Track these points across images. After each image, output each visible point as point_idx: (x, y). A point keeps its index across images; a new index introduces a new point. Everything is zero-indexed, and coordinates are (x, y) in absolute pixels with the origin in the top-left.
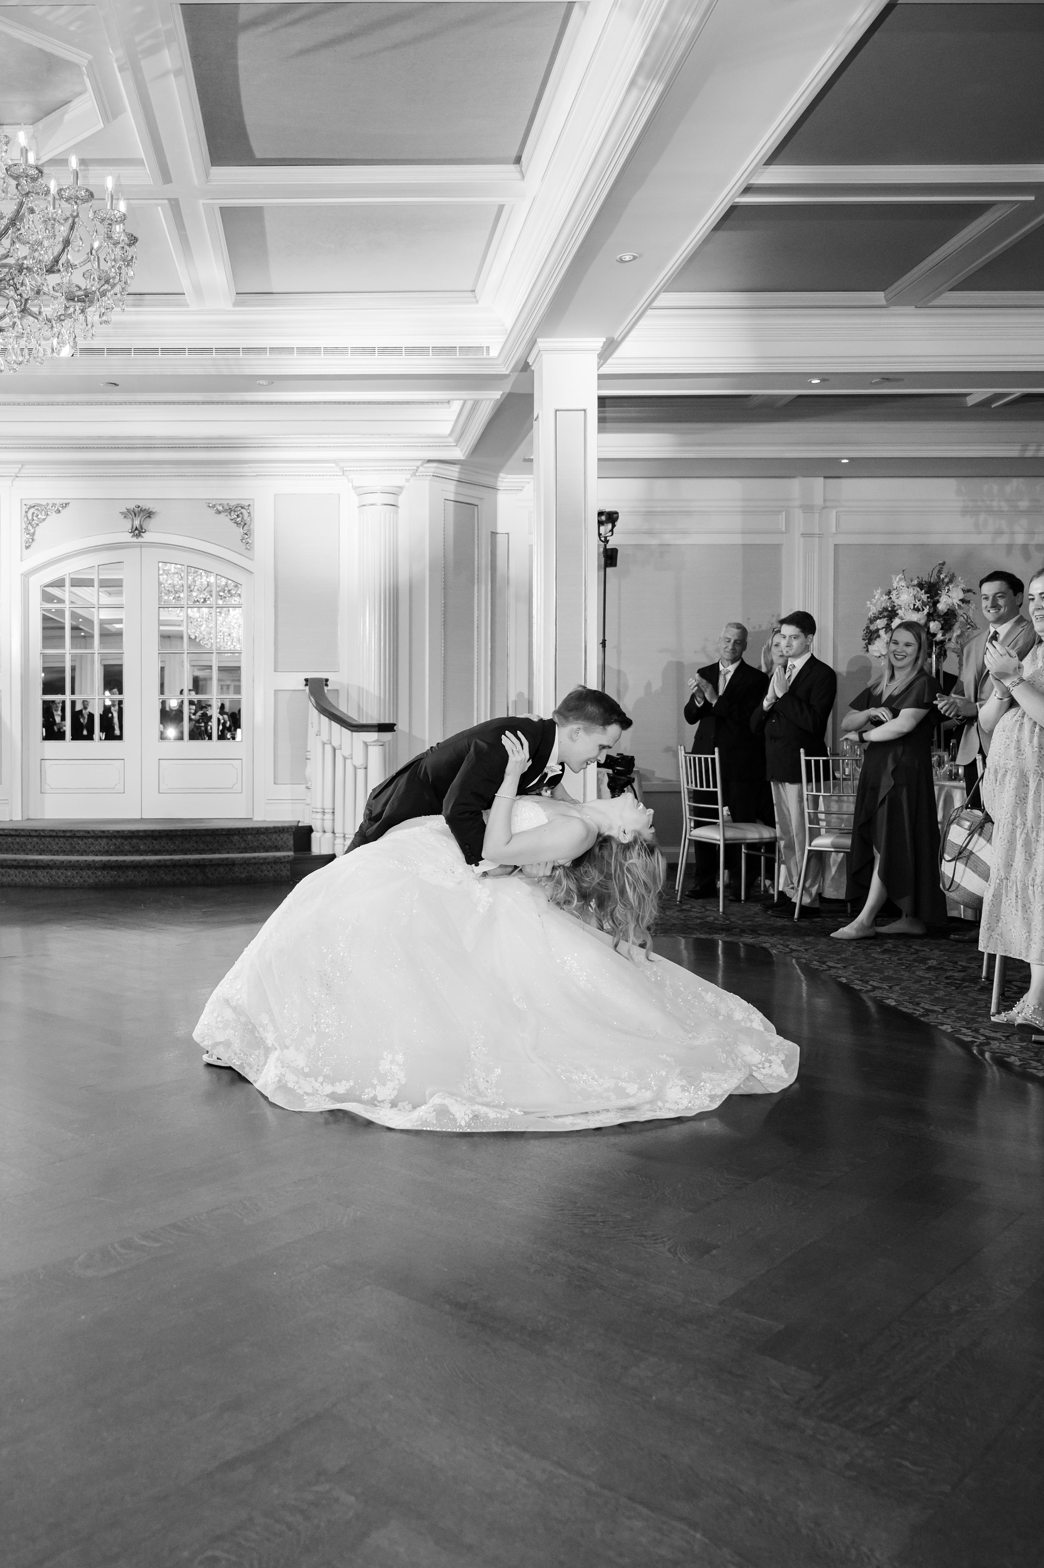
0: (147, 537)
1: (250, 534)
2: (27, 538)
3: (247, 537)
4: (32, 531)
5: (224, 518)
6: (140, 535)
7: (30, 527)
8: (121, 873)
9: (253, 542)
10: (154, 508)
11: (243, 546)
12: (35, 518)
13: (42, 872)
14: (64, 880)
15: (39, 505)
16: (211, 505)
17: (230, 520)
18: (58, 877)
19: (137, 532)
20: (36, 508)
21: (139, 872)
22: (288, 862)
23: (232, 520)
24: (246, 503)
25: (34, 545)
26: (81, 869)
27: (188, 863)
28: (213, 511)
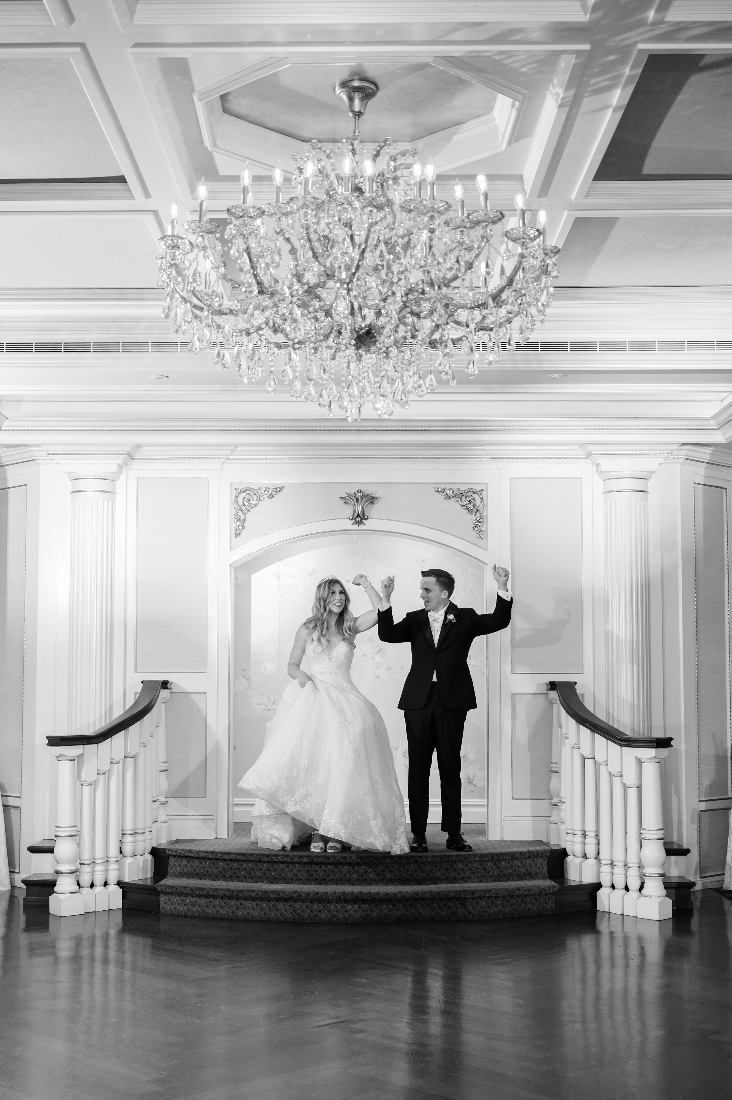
0: (369, 524)
1: (483, 522)
2: (237, 525)
3: (480, 524)
4: (243, 518)
5: (454, 505)
6: (362, 523)
7: (240, 514)
9: (486, 530)
10: (377, 492)
11: (474, 535)
12: (246, 504)
13: (283, 905)
14: (309, 914)
15: (250, 489)
16: (440, 490)
17: (460, 506)
18: (303, 911)
19: (359, 519)
20: (247, 492)
23: (463, 506)
24: (478, 488)
25: (244, 533)
26: (328, 902)
28: (442, 497)
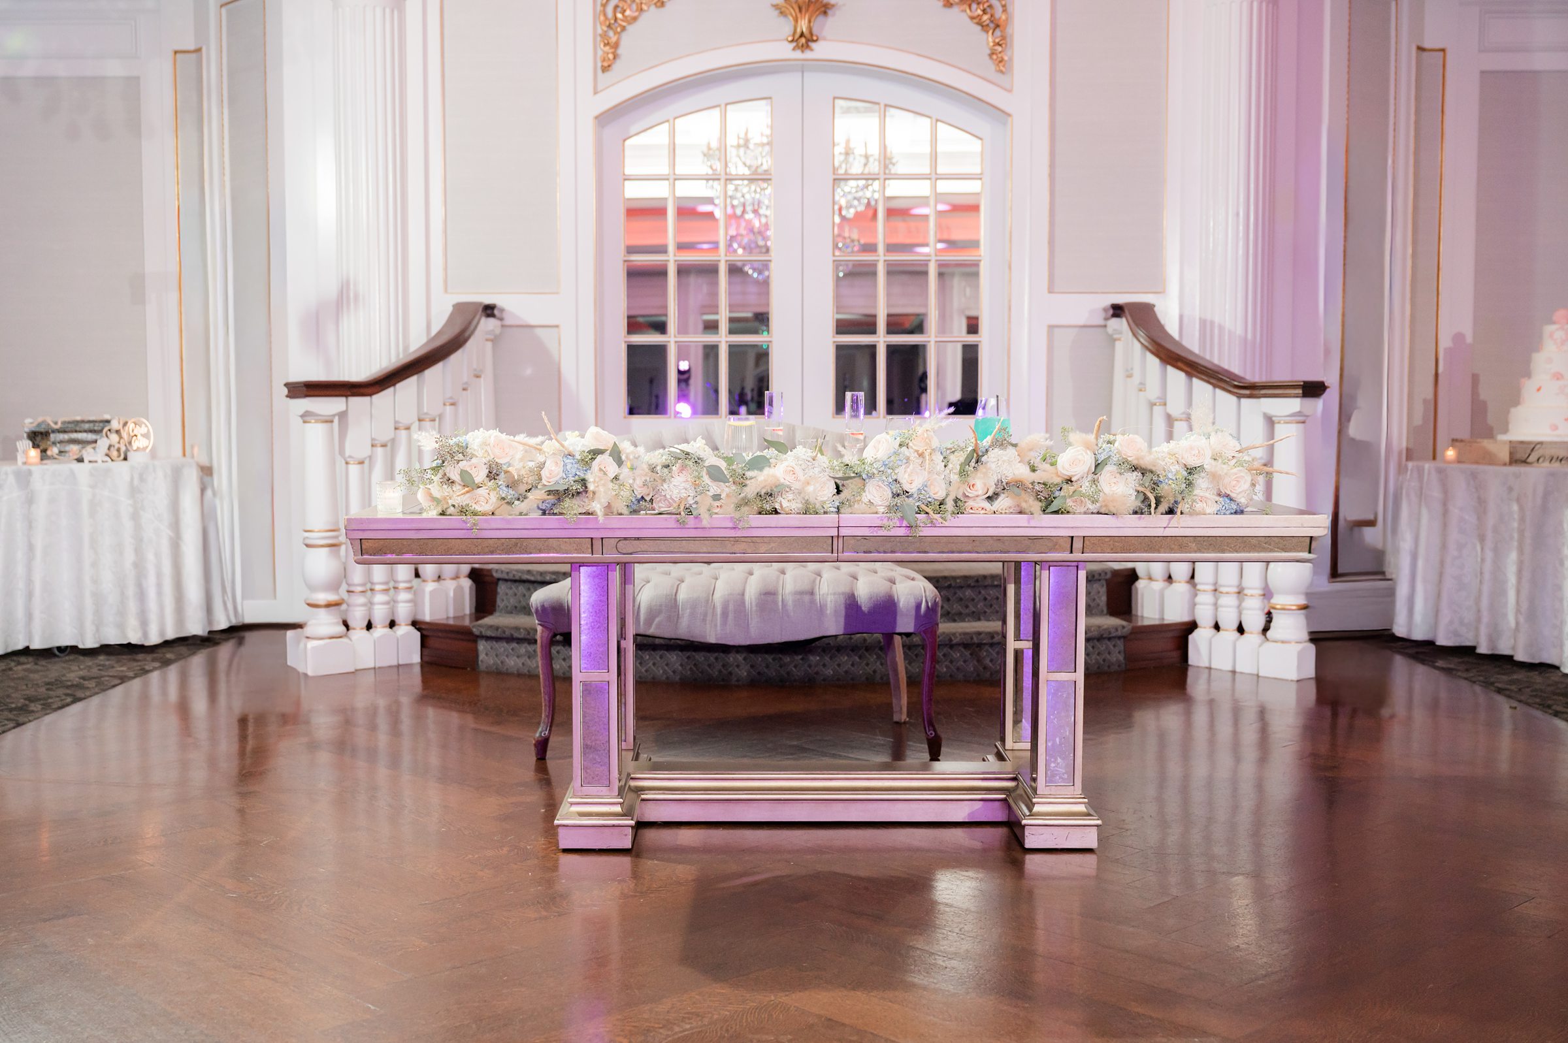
0: (820, 50)
1: (1006, 44)
2: (604, 52)
3: (999, 49)
4: (614, 39)
6: (808, 47)
7: (611, 33)
8: (827, 659)
9: (1011, 59)
11: (992, 67)
12: (619, 16)
13: (677, 655)
14: (720, 671)
17: (968, 20)
18: (709, 666)
19: (803, 40)
21: (860, 657)
22: (1119, 638)
23: (973, 19)
25: (617, 66)
27: (951, 640)
